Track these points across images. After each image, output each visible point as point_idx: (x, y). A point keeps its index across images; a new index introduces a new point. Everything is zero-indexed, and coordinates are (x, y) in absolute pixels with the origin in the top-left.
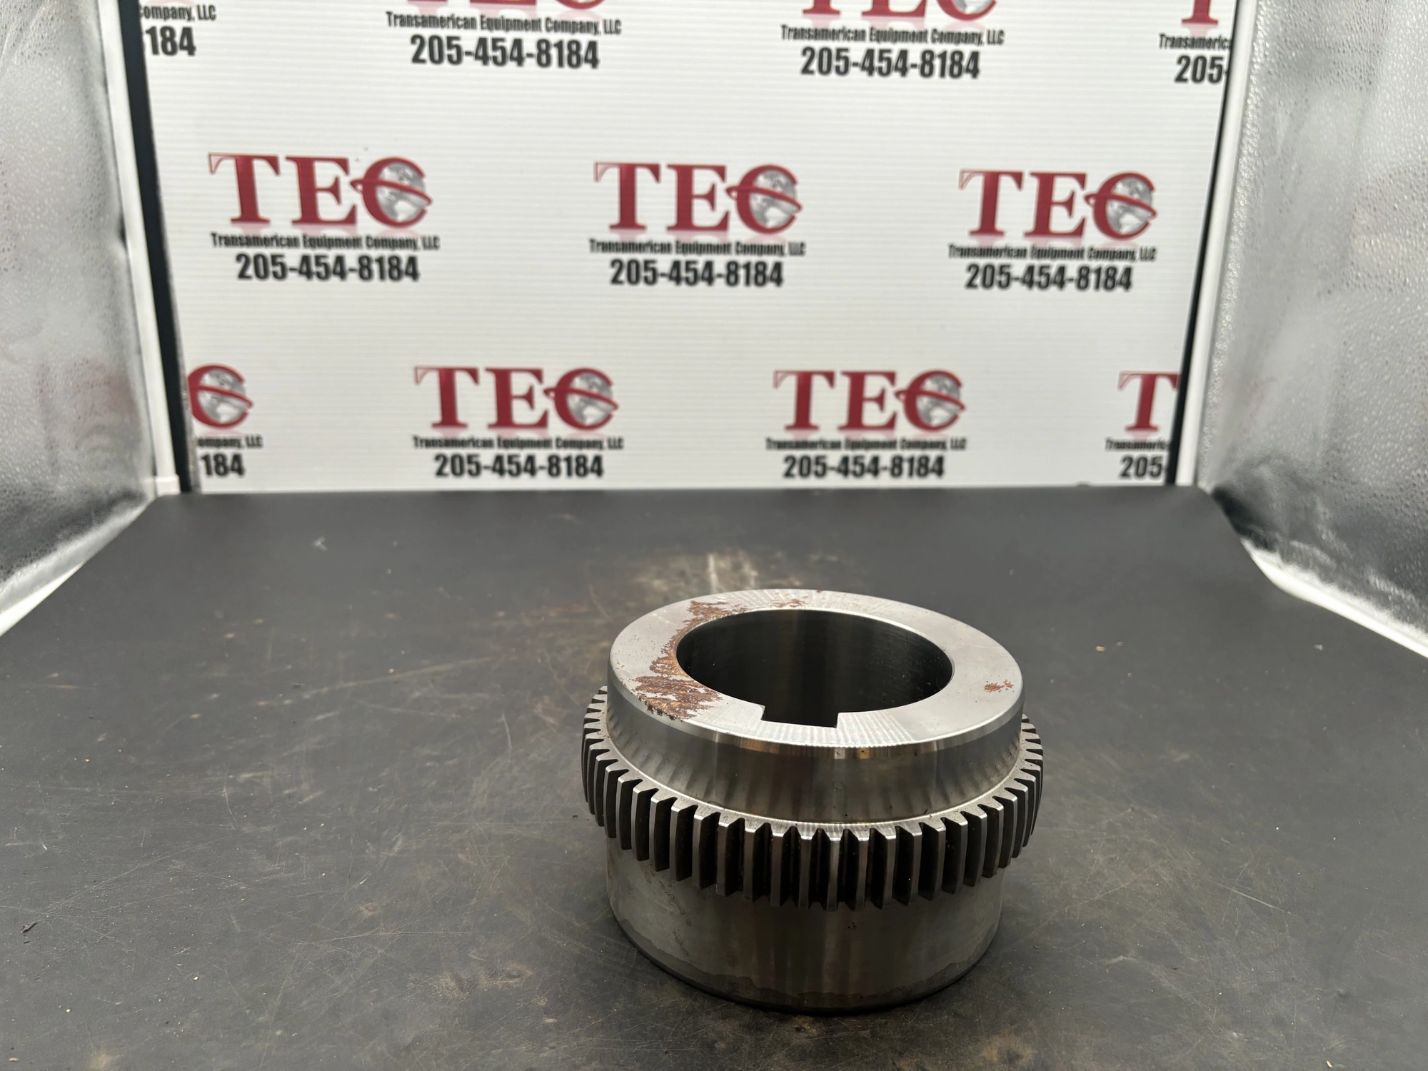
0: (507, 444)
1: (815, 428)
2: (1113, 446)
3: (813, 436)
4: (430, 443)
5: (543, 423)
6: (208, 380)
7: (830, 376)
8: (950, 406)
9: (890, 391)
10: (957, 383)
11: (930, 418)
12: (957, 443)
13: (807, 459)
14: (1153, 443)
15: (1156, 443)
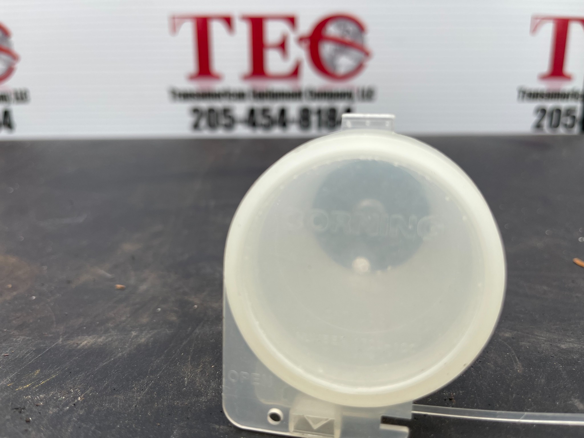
1: (217, 77)
2: (525, 96)
3: (217, 86)
7: (228, 21)
8: (355, 54)
10: (361, 27)
11: (335, 67)
12: (365, 93)
13: (211, 111)
14: (566, 93)
15: (571, 93)
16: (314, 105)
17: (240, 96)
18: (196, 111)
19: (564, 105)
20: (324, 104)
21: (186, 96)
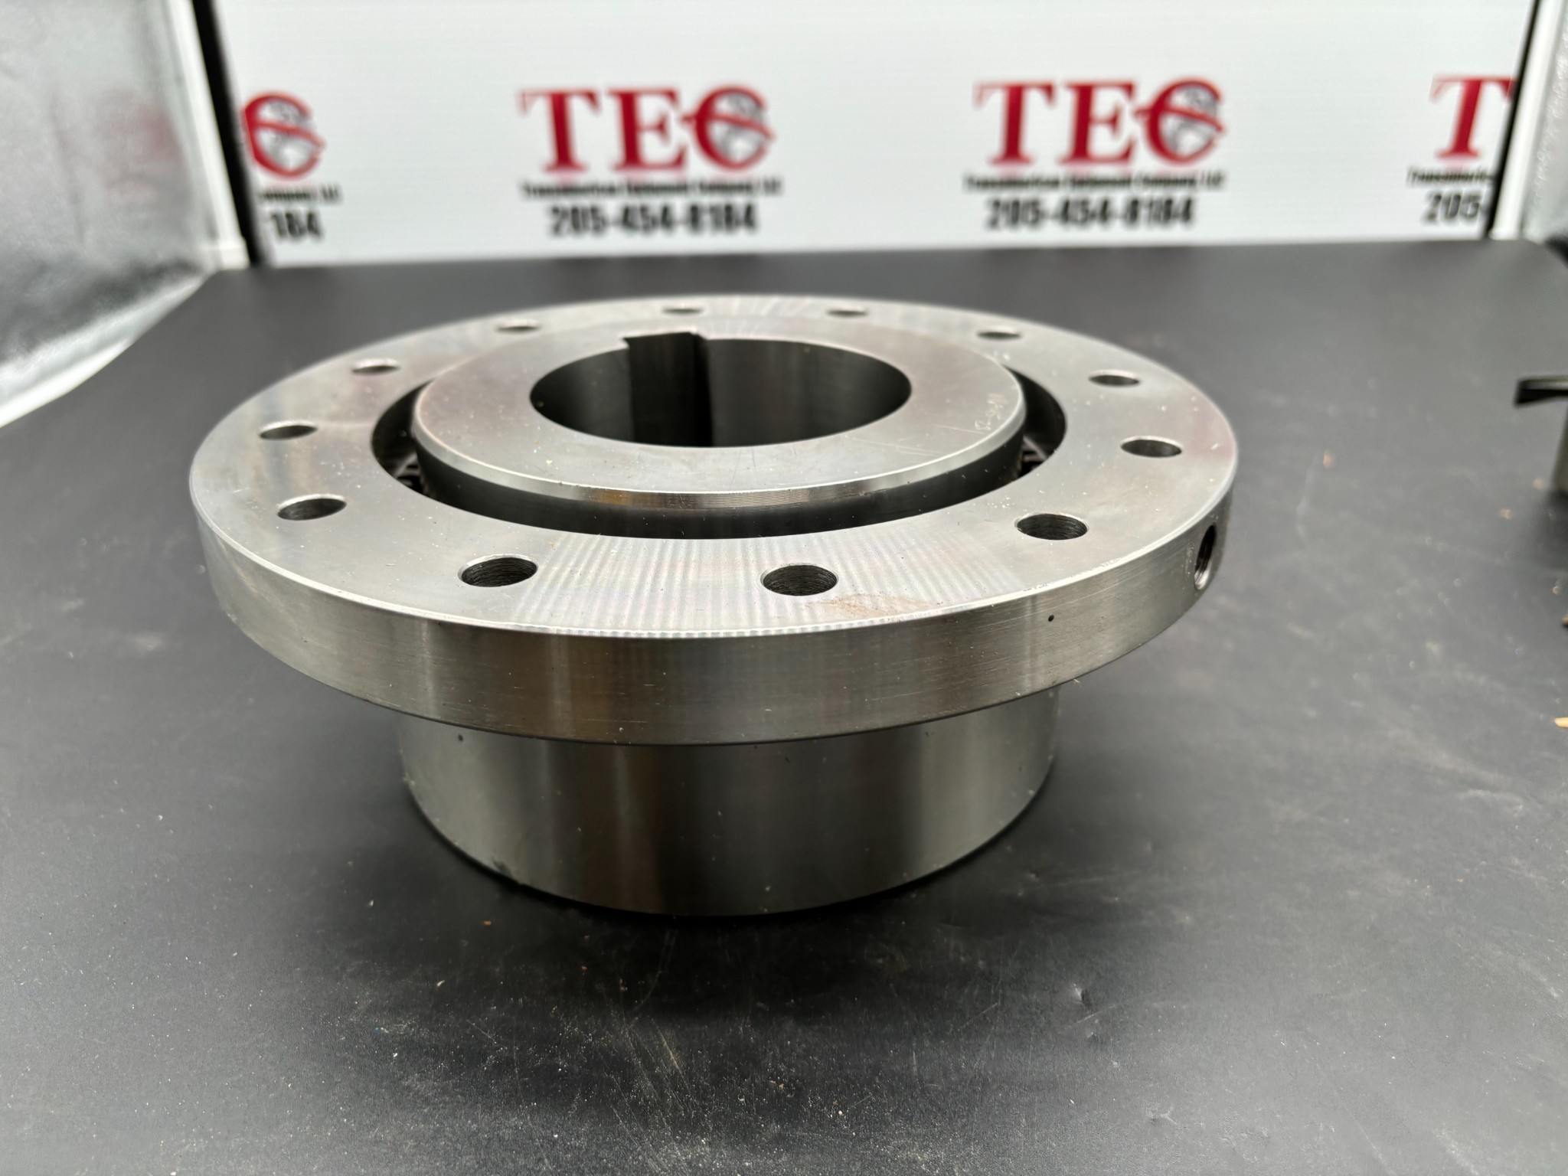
0: (636, 189)
1: (1027, 161)
2: (1416, 179)
3: (1025, 172)
4: (543, 191)
5: (679, 161)
6: (267, 113)
7: (1048, 90)
8: (1205, 129)
9: (1128, 109)
10: (1215, 95)
11: (1176, 146)
12: (1211, 179)
13: (1016, 204)
14: (1470, 174)
15: (1475, 174)
16: (1146, 194)
17: (1054, 183)
18: (997, 204)
19: (1465, 189)
20: (1158, 193)
21: (985, 184)
